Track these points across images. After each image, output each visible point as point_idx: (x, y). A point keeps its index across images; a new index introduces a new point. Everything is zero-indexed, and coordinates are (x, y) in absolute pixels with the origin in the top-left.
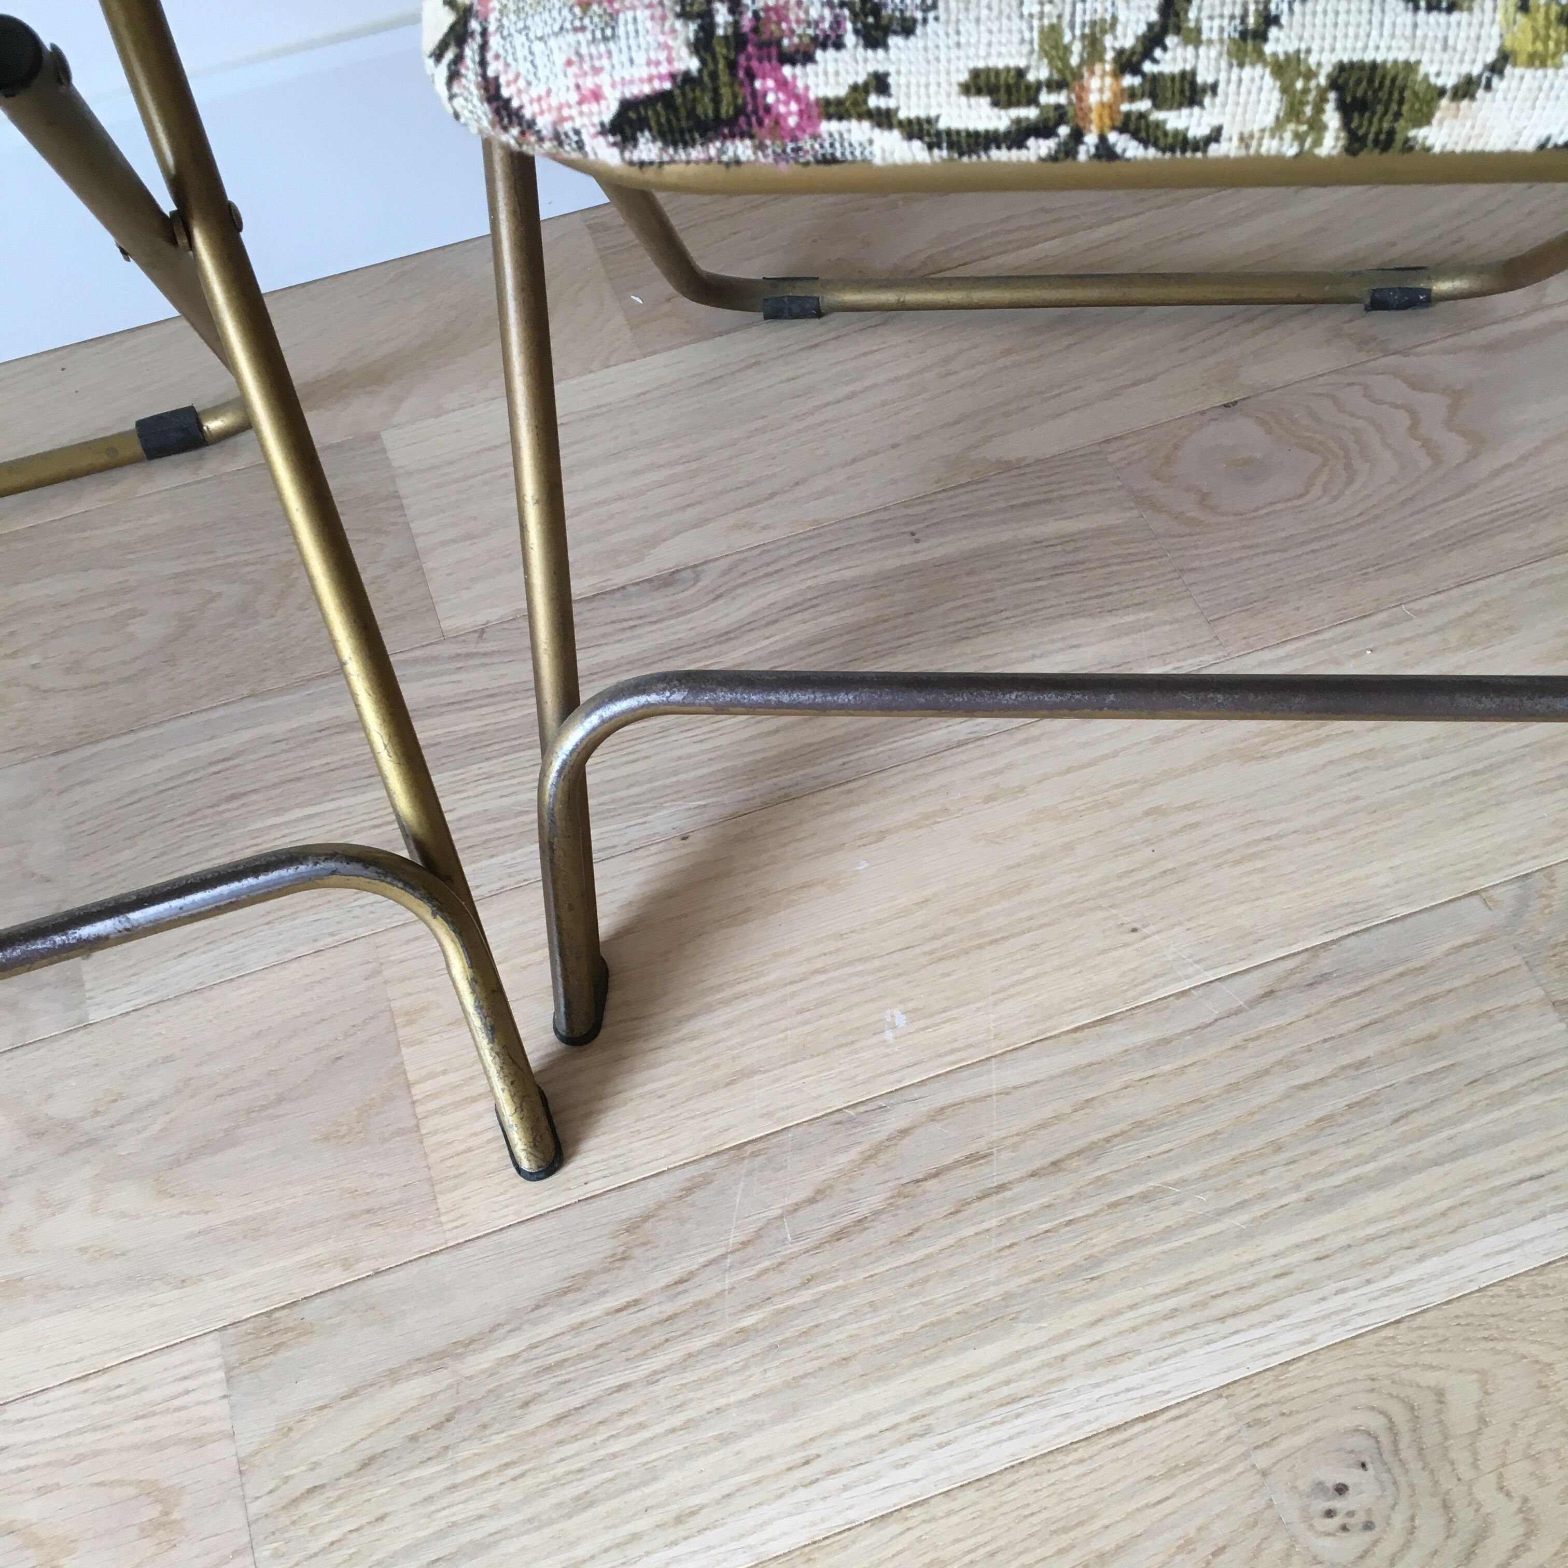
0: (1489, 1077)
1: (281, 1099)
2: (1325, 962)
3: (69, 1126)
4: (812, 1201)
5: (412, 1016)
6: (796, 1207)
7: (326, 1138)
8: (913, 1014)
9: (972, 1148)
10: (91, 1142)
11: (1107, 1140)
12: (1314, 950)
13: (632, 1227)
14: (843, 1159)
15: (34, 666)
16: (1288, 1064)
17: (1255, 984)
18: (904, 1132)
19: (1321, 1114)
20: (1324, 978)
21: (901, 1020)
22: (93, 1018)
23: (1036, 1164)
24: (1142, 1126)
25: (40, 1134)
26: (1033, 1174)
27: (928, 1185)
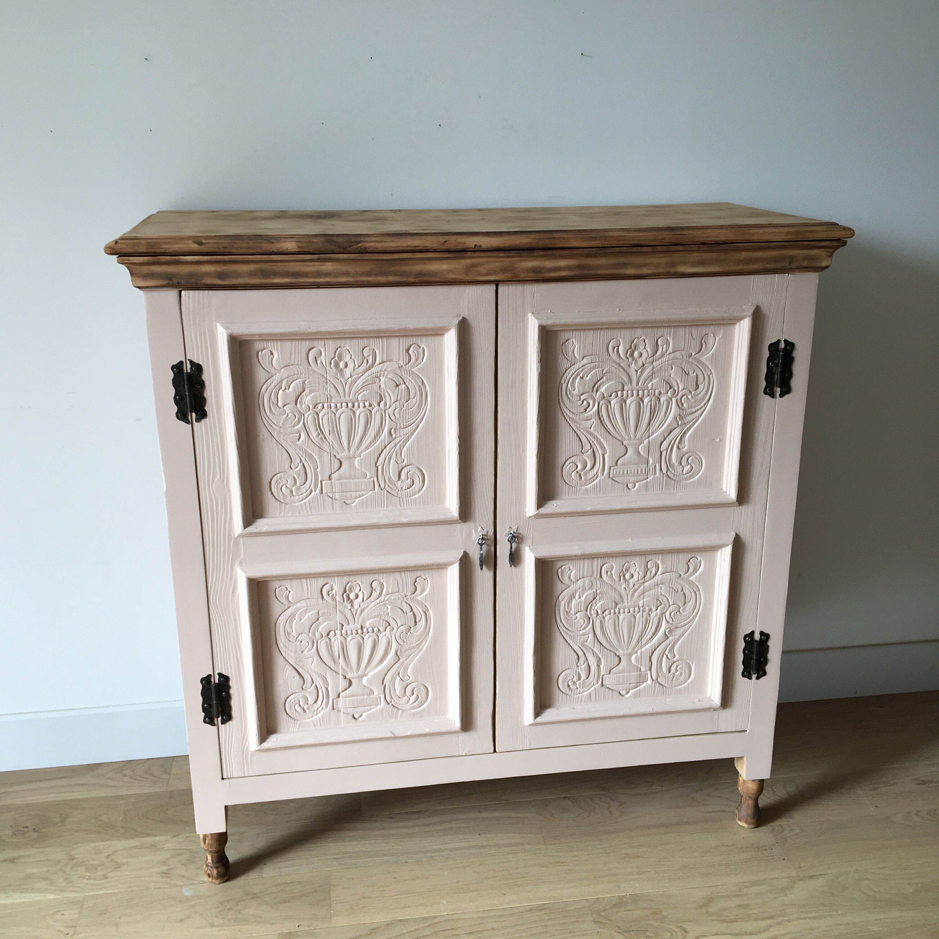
0: (574, 932)
1: (301, 896)
2: (545, 907)
3: (254, 894)
4: (413, 931)
5: (334, 886)
6: (410, 932)
7: (310, 904)
8: (447, 902)
9: (453, 927)
10: (259, 897)
11: (484, 930)
12: (544, 904)
13: (373, 929)
14: (423, 925)
15: (266, 809)
16: (529, 923)
17: (528, 908)
18: (438, 922)
19: (534, 933)
20: (544, 909)
21: (445, 902)
22: (264, 876)
23: (466, 932)
24: (493, 929)
25: (248, 894)
26: (465, 934)
27: (441, 932)
